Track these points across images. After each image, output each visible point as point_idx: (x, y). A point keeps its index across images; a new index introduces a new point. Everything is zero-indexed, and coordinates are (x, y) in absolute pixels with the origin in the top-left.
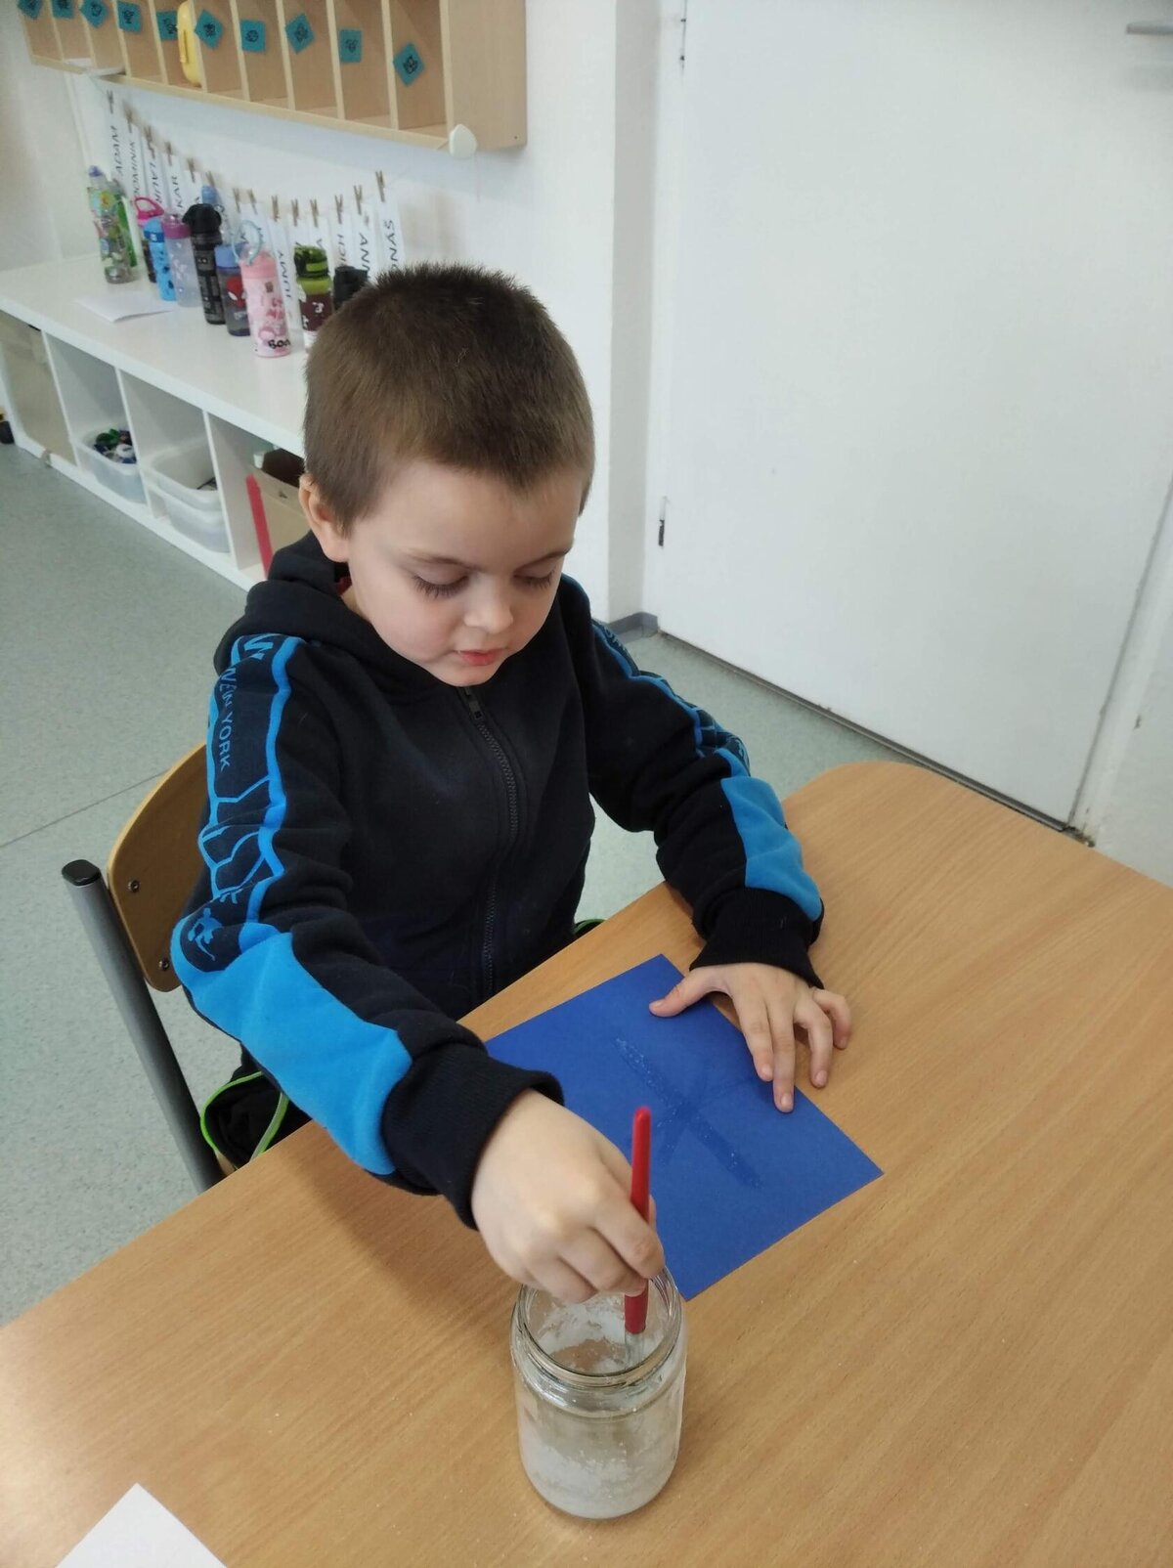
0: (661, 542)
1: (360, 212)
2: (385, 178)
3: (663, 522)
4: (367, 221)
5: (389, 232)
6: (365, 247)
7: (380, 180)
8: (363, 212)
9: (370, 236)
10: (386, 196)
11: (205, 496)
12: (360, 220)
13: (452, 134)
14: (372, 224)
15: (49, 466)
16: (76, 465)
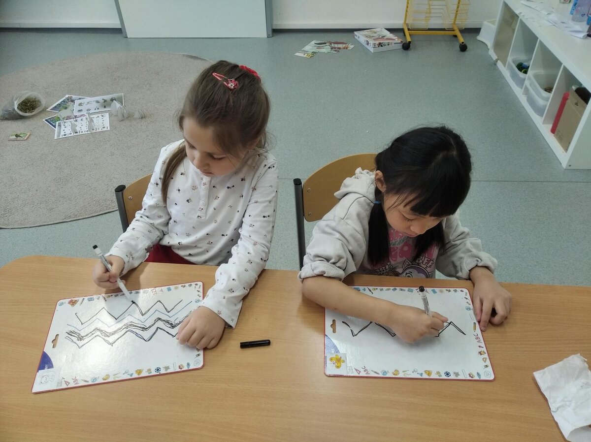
11: (545, 94)
15: (496, 64)
16: (505, 66)
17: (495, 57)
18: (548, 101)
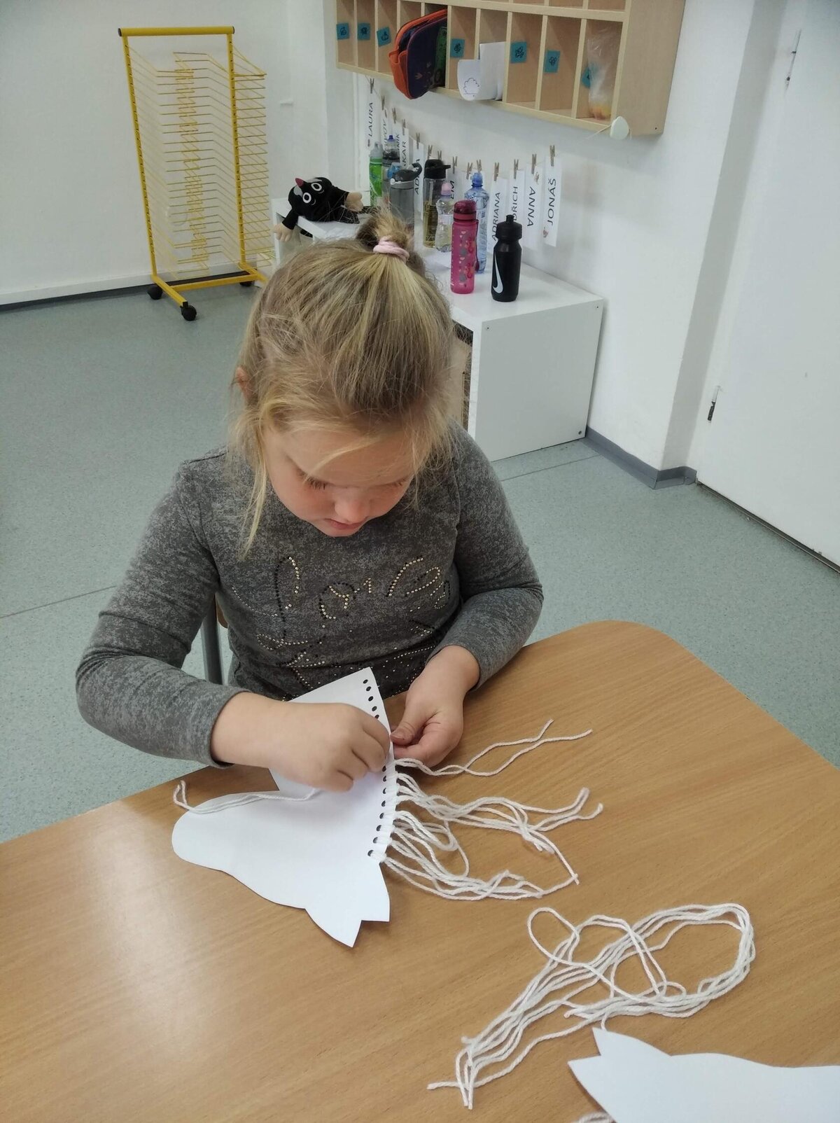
0: (710, 418)
1: (533, 173)
2: (556, 151)
3: (714, 403)
4: (537, 178)
5: (553, 186)
7: (553, 152)
8: (535, 173)
9: (537, 188)
10: (555, 163)
12: (533, 177)
13: (614, 123)
14: (540, 181)
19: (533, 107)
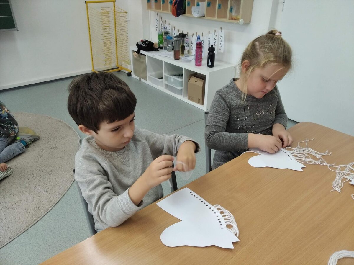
1: (215, 34)
4: (216, 35)
5: (221, 37)
6: (215, 40)
7: (221, 28)
9: (217, 38)
10: (222, 31)
13: (240, 21)
14: (217, 36)
15: (140, 81)
16: (147, 80)
17: (138, 78)
18: (182, 87)
19: (215, 18)
